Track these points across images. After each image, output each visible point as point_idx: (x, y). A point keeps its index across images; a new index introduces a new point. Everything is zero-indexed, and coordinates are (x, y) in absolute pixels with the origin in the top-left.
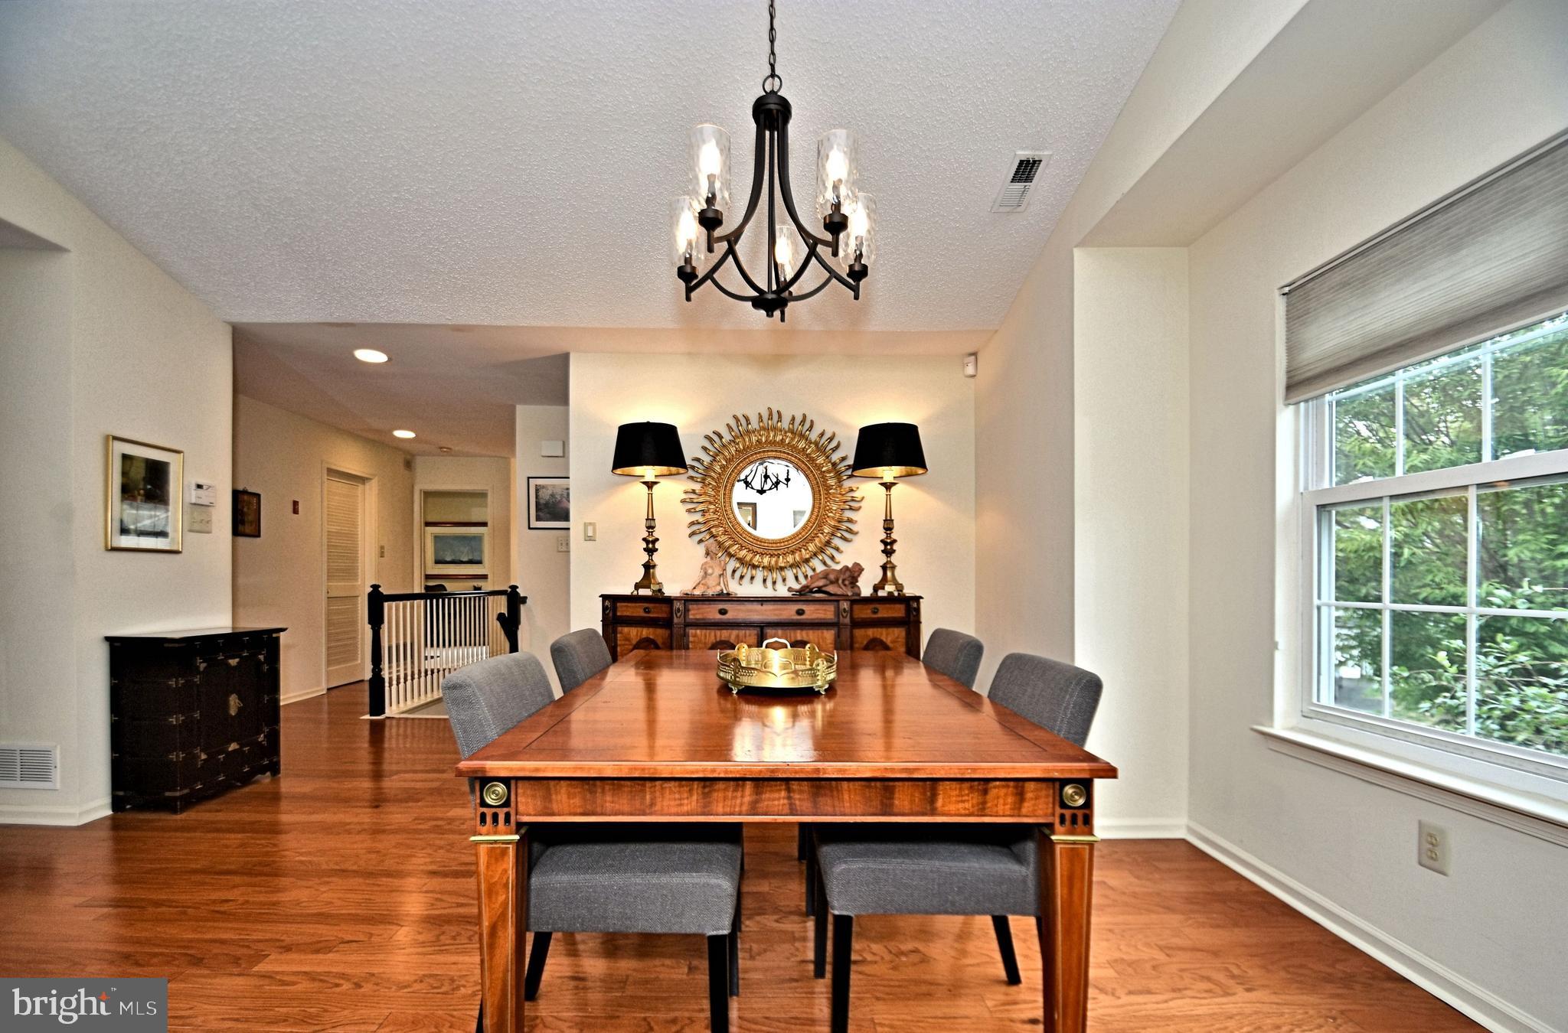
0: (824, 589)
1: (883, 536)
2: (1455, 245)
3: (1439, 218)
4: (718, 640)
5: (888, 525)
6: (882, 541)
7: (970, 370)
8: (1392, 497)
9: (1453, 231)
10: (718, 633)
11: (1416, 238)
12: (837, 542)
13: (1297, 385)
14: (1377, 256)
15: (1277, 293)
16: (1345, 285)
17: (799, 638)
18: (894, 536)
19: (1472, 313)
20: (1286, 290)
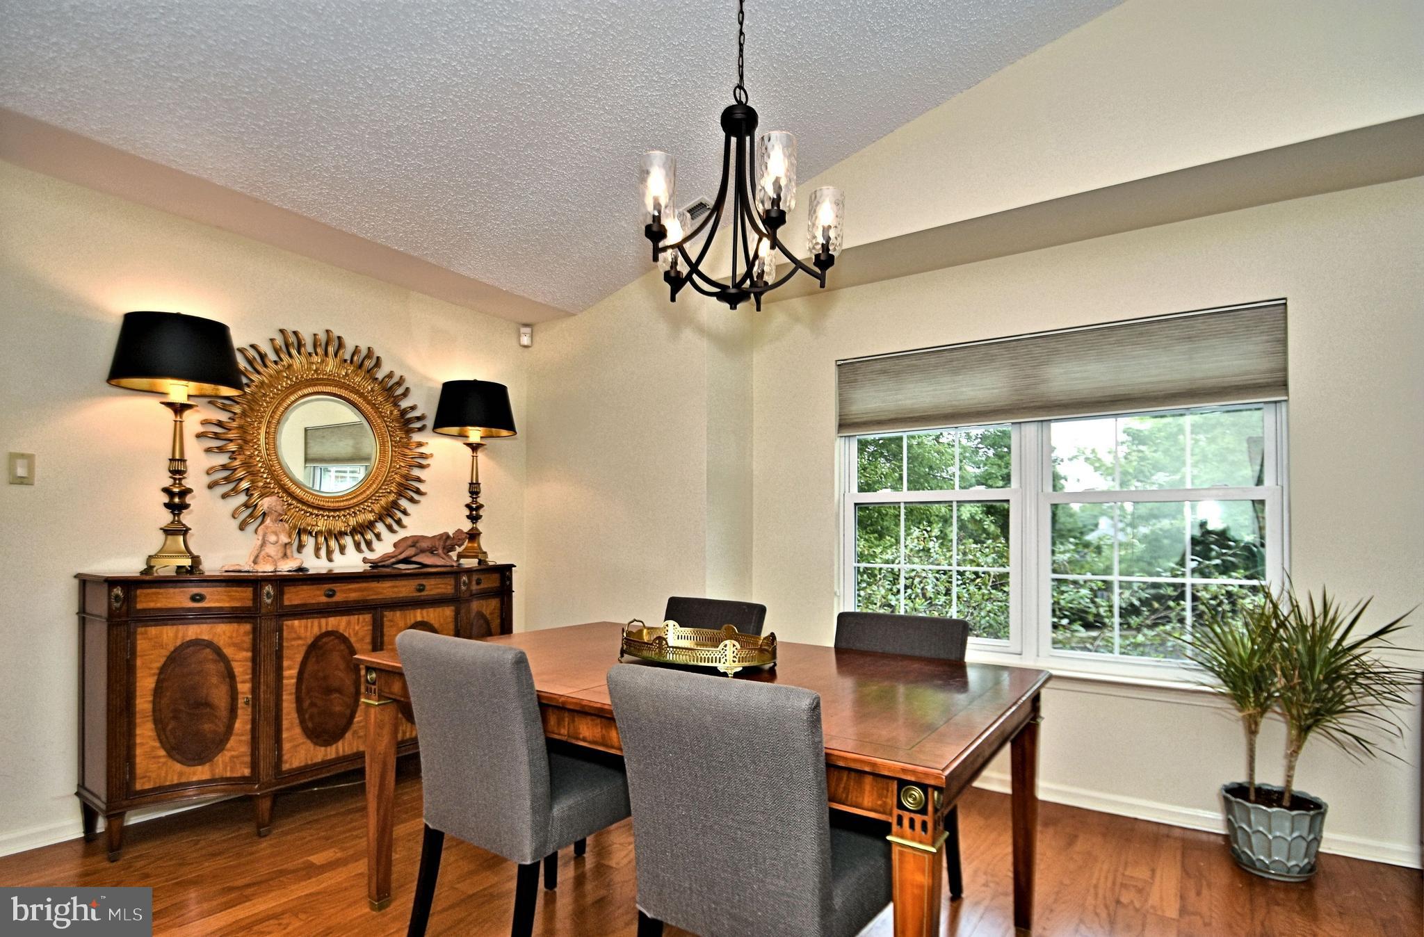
0: (414, 559)
1: (469, 500)
2: (955, 372)
3: (946, 354)
4: (324, 630)
5: (474, 490)
6: (468, 506)
7: (525, 340)
8: (905, 503)
9: (955, 363)
10: (323, 621)
11: (933, 360)
12: (404, 503)
13: (844, 425)
14: (907, 362)
15: (834, 363)
16: (884, 372)
17: (419, 619)
18: (481, 500)
19: (966, 411)
20: (839, 363)
